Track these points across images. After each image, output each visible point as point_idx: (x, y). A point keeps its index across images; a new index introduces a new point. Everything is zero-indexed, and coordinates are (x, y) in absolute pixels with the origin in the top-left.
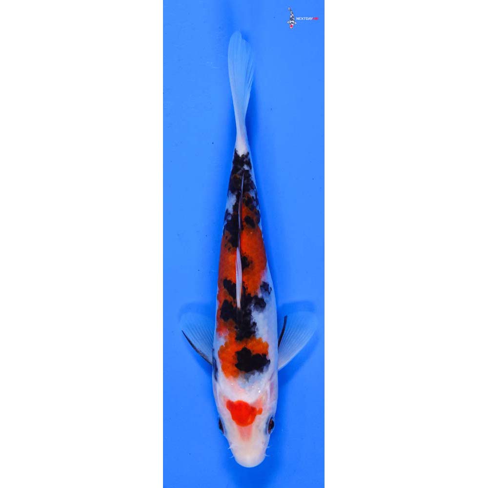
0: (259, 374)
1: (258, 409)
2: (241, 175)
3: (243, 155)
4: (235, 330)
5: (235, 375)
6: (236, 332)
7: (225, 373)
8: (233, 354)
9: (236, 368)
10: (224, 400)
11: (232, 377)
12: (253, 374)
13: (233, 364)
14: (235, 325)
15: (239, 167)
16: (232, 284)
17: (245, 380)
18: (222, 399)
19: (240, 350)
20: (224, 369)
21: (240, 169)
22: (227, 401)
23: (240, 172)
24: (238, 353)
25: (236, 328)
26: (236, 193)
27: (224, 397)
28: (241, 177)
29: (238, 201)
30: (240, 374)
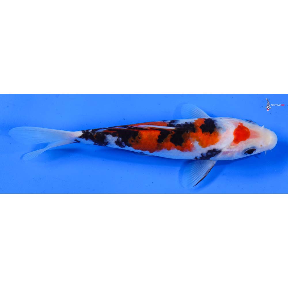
0: (217, 122)
1: (239, 125)
2: (94, 133)
3: (82, 132)
4: (189, 133)
5: (217, 135)
6: (190, 132)
7: (216, 142)
8: (203, 134)
9: (213, 134)
10: (233, 145)
11: (218, 137)
12: (217, 124)
13: (210, 135)
14: (186, 133)
15: (89, 134)
16: (160, 135)
17: (220, 129)
18: (233, 147)
19: (201, 130)
20: (213, 143)
21: (91, 134)
22: (233, 144)
23: (93, 134)
24: (203, 132)
25: (187, 132)
26: (105, 135)
27: (231, 145)
28: (95, 133)
29: (110, 134)
30: (216, 131)
